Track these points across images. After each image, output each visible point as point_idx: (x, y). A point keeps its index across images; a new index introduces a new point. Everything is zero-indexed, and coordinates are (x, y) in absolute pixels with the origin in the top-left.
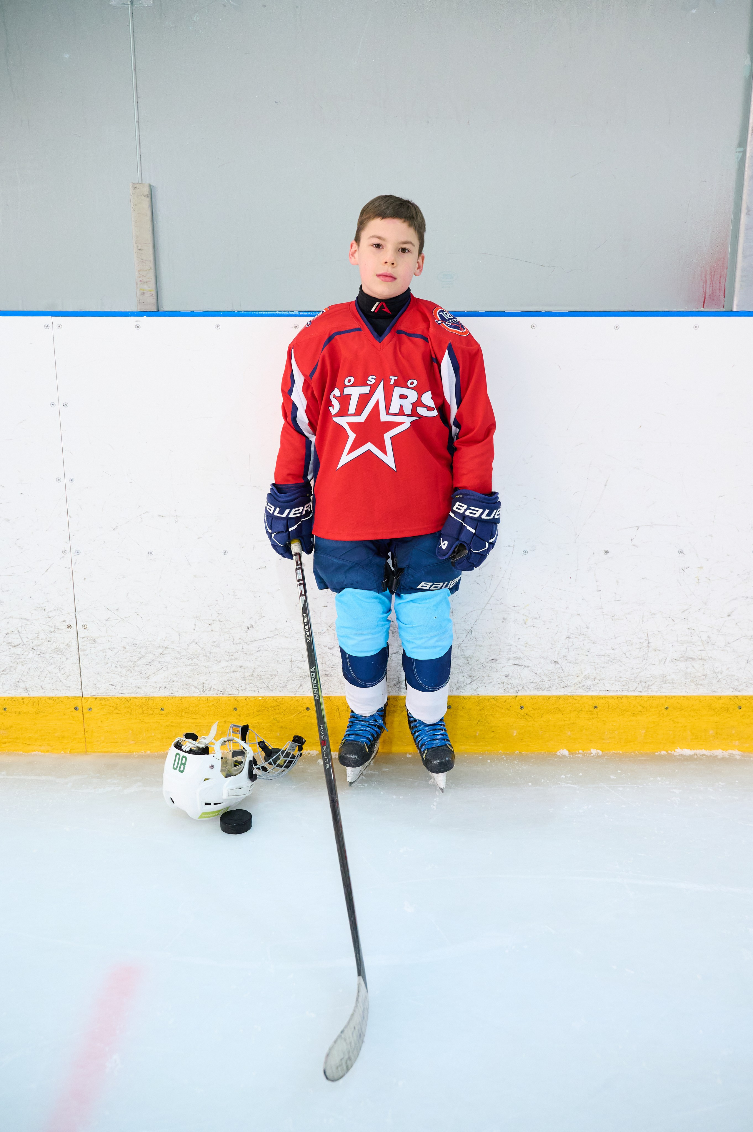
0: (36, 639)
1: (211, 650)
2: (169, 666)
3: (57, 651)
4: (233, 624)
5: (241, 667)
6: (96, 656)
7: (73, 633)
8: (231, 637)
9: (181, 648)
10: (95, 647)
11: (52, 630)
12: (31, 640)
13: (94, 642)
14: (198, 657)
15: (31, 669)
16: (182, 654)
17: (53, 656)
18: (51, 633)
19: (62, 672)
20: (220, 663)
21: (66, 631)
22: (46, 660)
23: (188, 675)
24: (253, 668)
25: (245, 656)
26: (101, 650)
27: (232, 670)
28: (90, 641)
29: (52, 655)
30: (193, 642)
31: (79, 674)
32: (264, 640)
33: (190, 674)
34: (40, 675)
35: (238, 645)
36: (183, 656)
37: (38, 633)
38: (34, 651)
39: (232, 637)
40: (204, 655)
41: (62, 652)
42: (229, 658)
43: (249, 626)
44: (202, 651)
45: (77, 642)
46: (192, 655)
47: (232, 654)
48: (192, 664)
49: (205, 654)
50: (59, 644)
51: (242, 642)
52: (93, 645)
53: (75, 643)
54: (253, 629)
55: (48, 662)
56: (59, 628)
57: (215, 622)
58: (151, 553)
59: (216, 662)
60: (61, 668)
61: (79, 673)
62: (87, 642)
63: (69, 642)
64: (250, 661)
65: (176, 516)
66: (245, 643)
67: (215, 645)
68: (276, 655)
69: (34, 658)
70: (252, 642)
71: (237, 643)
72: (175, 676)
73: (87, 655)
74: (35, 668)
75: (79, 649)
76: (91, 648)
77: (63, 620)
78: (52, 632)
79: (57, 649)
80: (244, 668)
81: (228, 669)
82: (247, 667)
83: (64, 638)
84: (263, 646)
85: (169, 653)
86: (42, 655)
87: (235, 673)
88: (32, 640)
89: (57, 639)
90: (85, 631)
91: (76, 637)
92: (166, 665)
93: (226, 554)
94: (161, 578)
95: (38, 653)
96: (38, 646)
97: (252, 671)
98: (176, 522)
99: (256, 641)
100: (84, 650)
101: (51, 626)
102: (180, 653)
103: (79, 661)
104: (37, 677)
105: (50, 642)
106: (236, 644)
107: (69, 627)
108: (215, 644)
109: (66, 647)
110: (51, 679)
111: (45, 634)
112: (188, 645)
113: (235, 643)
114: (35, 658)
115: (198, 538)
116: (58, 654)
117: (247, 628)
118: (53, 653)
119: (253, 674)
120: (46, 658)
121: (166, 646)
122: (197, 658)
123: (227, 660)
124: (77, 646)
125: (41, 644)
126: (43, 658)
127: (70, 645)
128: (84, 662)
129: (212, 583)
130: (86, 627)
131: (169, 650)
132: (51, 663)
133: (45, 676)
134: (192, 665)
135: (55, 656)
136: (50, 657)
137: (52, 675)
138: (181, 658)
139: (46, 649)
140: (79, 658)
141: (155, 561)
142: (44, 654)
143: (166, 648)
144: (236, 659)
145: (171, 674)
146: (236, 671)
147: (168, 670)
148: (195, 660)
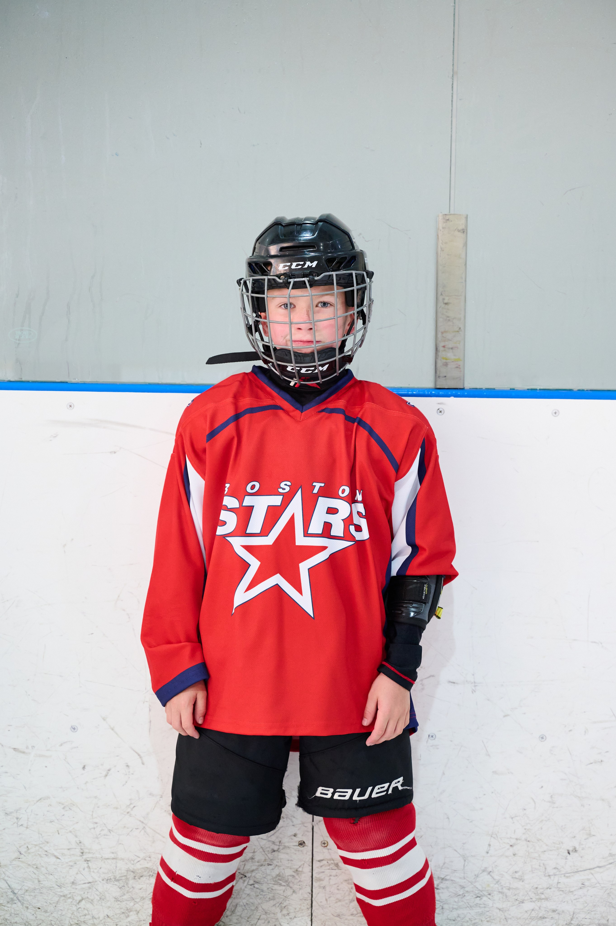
0: (250, 860)
1: (510, 884)
2: (446, 906)
3: (279, 880)
4: (547, 845)
5: (554, 911)
6: (338, 889)
7: (306, 853)
8: (542, 865)
9: (465, 880)
10: (337, 876)
11: (276, 848)
12: (244, 861)
13: (336, 868)
14: (490, 894)
15: (238, 906)
16: (466, 889)
17: (273, 888)
18: (274, 853)
19: (285, 912)
20: (523, 904)
21: (296, 850)
22: (261, 893)
23: (474, 922)
24: (572, 913)
25: (561, 895)
26: (346, 881)
27: (540, 915)
28: (331, 866)
29: (271, 885)
30: (484, 871)
31: (309, 916)
32: (592, 871)
33: (475, 919)
34: (250, 916)
35: (552, 877)
36: (467, 892)
37: (254, 852)
38: (245, 878)
39: (544, 865)
40: (499, 892)
41: (286, 881)
42: (537, 897)
43: (571, 849)
44: (497, 886)
45: (311, 868)
46: (481, 891)
47: (542, 891)
48: (480, 904)
49: (500, 890)
50: (284, 869)
51: (558, 873)
52: (334, 872)
53: (308, 869)
54: (576, 854)
55: (265, 897)
56: (287, 844)
57: (519, 841)
58: (432, 736)
59: (517, 902)
60: (283, 905)
61: (310, 914)
62: (326, 868)
63: (300, 867)
64: (567, 902)
65: (475, 682)
66: (563, 875)
67: (517, 877)
68: (608, 894)
69: (244, 890)
70: (572, 874)
71: (551, 874)
72: (454, 922)
73: (324, 887)
74: (245, 904)
75: (314, 877)
76: (332, 877)
77: (293, 833)
78: (274, 851)
79: (279, 876)
80: (559, 914)
81: (534, 914)
82: (563, 912)
83: (291, 860)
84: (589, 880)
85: (447, 888)
86: (256, 886)
87: (545, 920)
88: (244, 863)
89: (281, 862)
90: (325, 850)
91: (311, 860)
92: (441, 904)
93: (543, 740)
94: (444, 774)
95: (251, 882)
96: (253, 871)
97: (569, 918)
98: (473, 691)
99: (581, 873)
100: (320, 880)
101: (274, 843)
102: (463, 887)
103: (311, 897)
104: (246, 918)
105: (270, 866)
106: (549, 876)
107: (302, 844)
108: (517, 875)
109: (294, 874)
110: (266, 922)
111: (263, 853)
112: (477, 876)
113: (547, 874)
114: (246, 889)
115: (505, 716)
116: (281, 885)
117: (567, 852)
118: (274, 883)
119: (572, 922)
120: (262, 891)
121: (443, 877)
122: (489, 896)
123: (534, 899)
124: (311, 874)
125: (257, 869)
126: (258, 890)
127: (299, 871)
128: (319, 897)
129: (520, 783)
130: (326, 845)
131: (447, 882)
132: (270, 898)
133: (258, 917)
134: (481, 906)
135: (276, 887)
136: (268, 889)
137: (268, 916)
138: (465, 896)
139: (264, 876)
140: (312, 892)
141: (438, 748)
142: (259, 885)
143: (443, 879)
144: (547, 899)
145: (448, 919)
146: (545, 916)
147: (443, 913)
148: (485, 898)
